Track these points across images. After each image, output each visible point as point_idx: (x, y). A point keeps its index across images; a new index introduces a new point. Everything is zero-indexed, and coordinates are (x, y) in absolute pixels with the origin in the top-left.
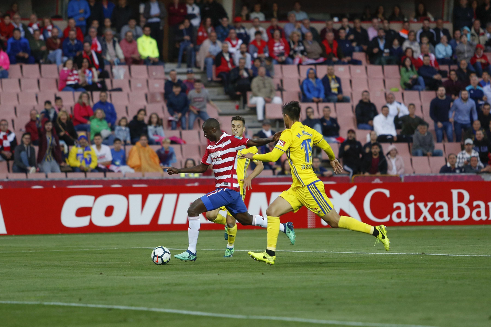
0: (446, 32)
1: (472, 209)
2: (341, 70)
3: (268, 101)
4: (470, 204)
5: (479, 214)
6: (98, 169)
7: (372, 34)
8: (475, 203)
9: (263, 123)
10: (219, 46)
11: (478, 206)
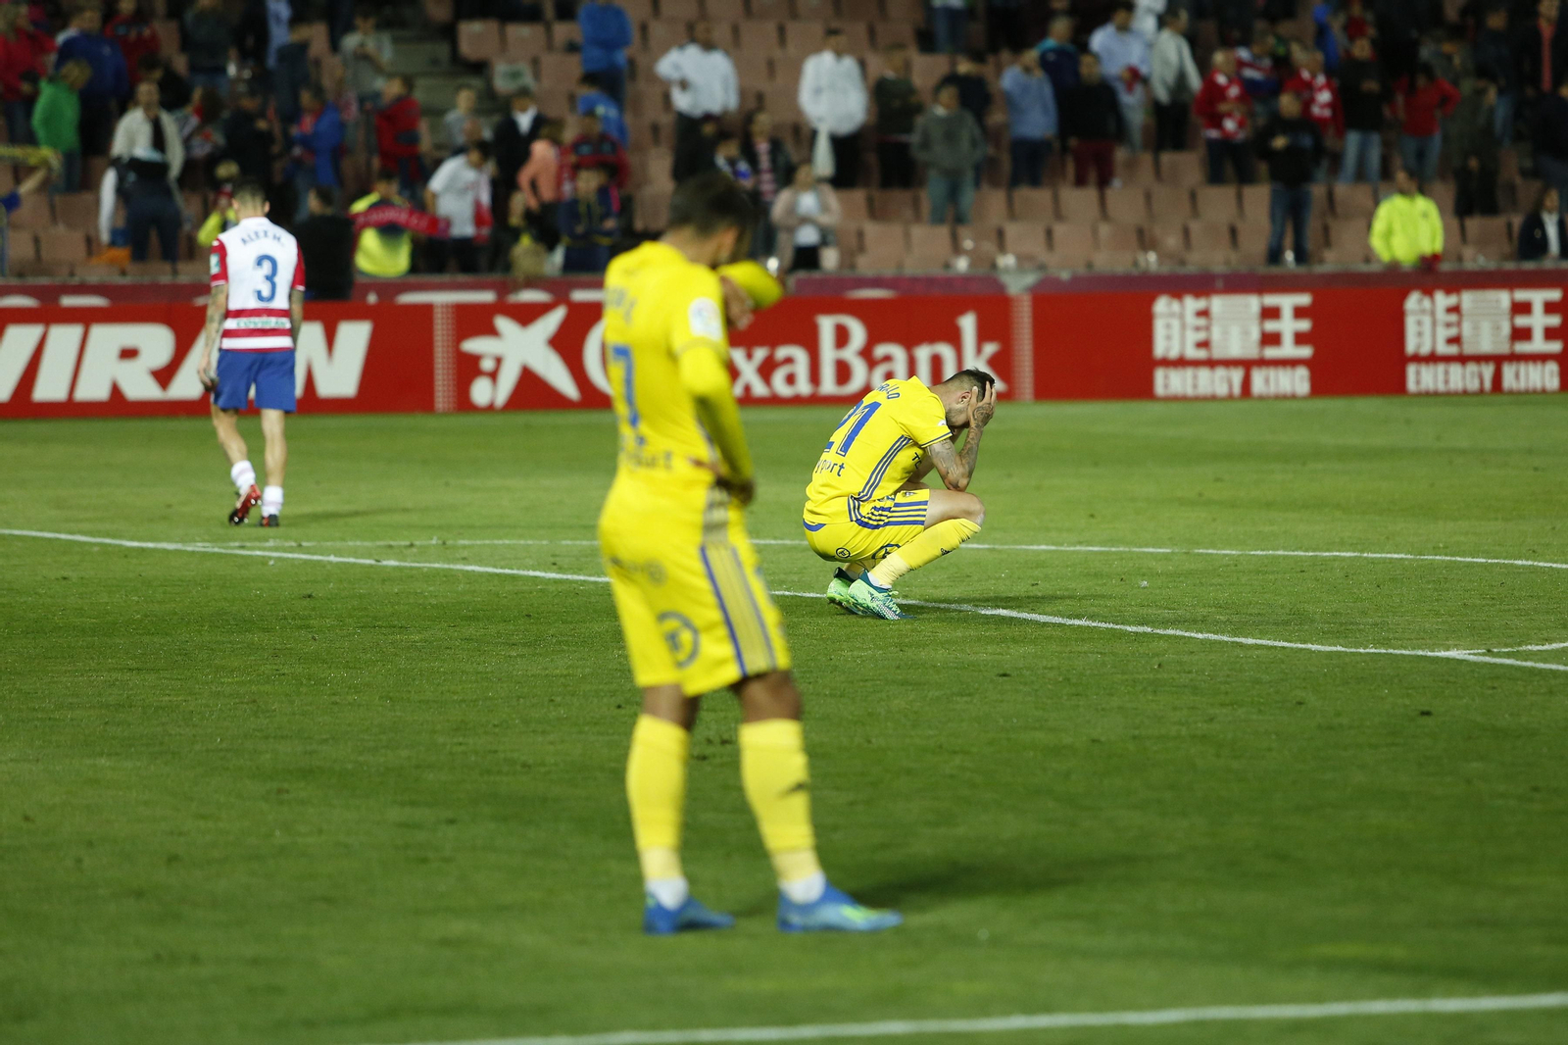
1: (872, 364)
4: (866, 353)
8: (881, 350)
11: (887, 358)
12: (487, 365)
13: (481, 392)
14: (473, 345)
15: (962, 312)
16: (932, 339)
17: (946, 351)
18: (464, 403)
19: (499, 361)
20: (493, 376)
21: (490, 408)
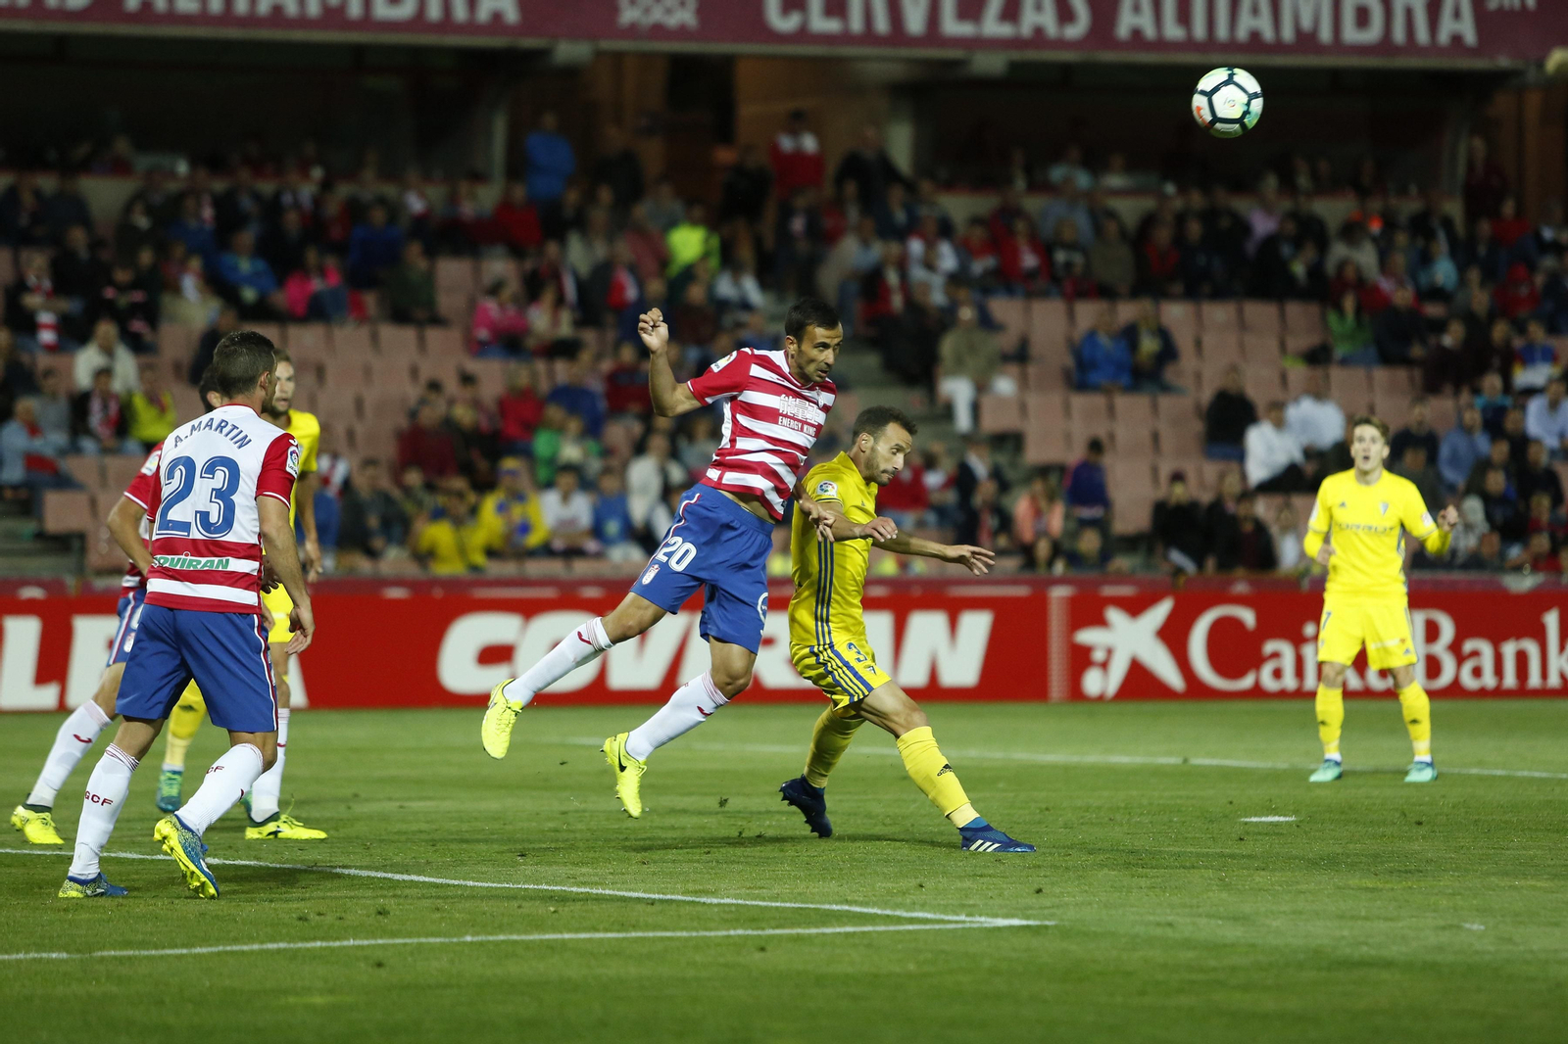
0: (1448, 223)
1: (1460, 659)
2: (1176, 314)
3: (981, 387)
4: (1455, 648)
5: (1477, 672)
6: (546, 551)
7: (1263, 224)
8: (1469, 646)
9: (969, 440)
10: (878, 250)
11: (1475, 654)
12: (1098, 656)
13: (1093, 682)
14: (1087, 636)
15: (1548, 608)
16: (1519, 635)
17: (1531, 648)
18: (1076, 693)
19: (1110, 652)
20: (1104, 665)
21: (1101, 698)
